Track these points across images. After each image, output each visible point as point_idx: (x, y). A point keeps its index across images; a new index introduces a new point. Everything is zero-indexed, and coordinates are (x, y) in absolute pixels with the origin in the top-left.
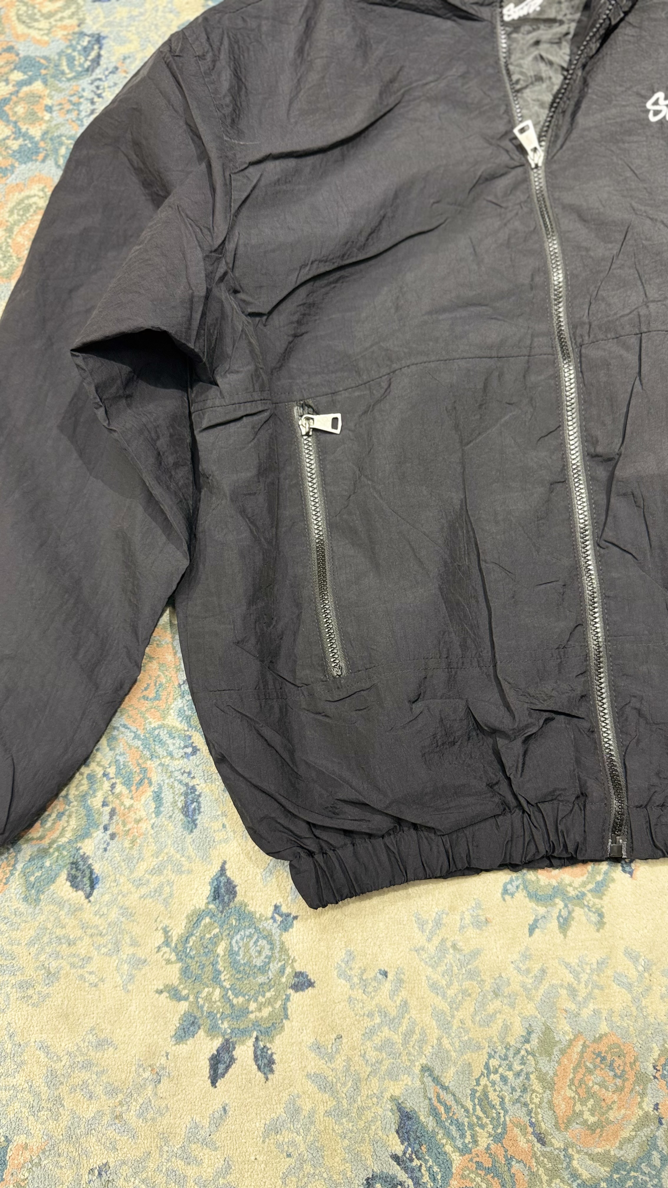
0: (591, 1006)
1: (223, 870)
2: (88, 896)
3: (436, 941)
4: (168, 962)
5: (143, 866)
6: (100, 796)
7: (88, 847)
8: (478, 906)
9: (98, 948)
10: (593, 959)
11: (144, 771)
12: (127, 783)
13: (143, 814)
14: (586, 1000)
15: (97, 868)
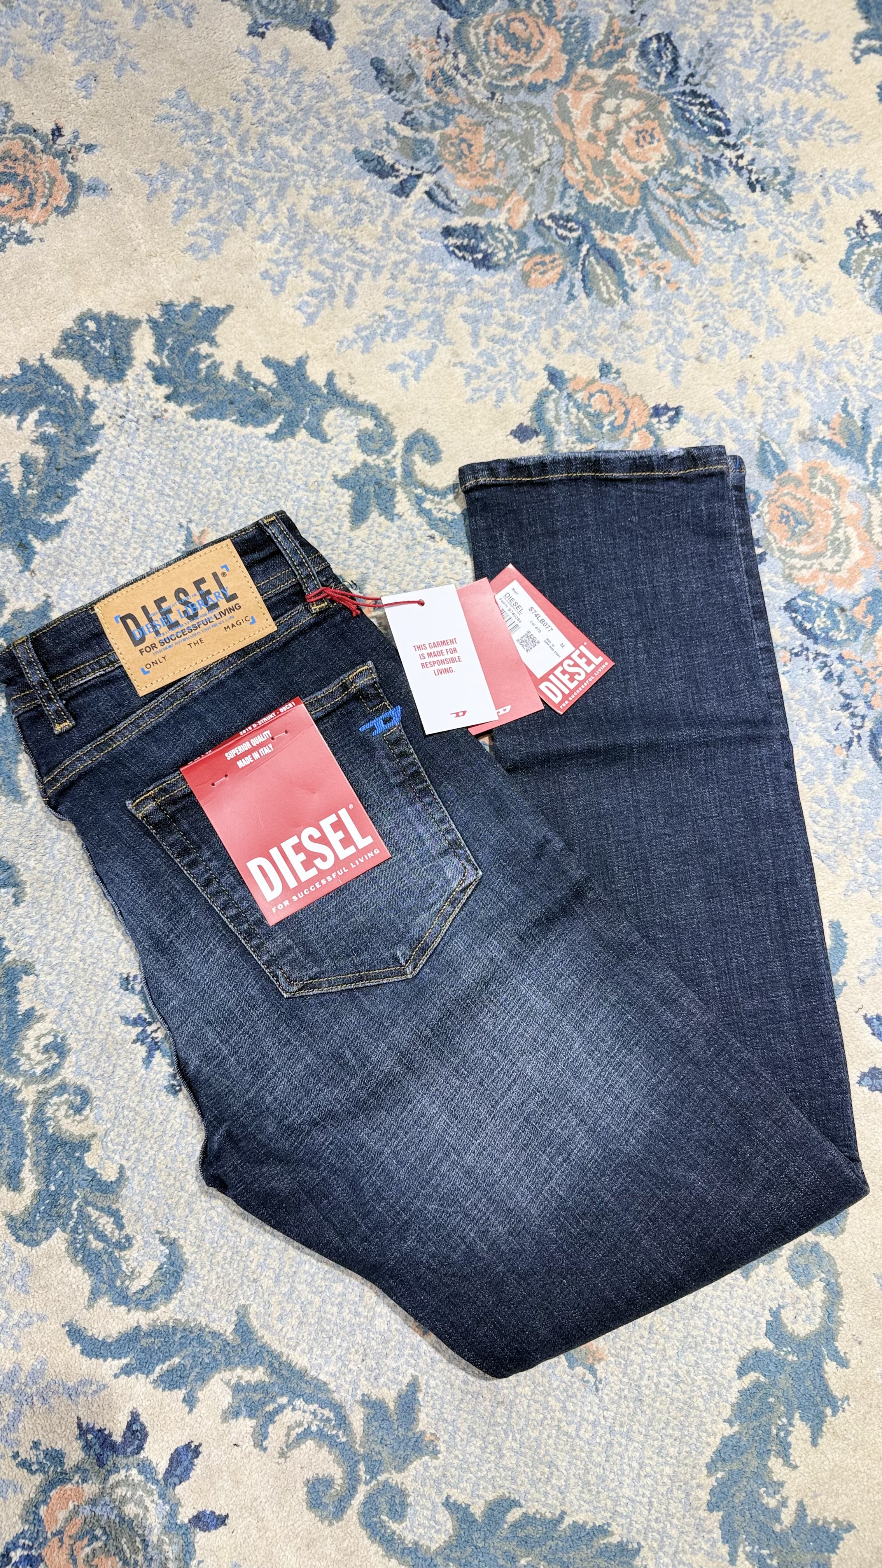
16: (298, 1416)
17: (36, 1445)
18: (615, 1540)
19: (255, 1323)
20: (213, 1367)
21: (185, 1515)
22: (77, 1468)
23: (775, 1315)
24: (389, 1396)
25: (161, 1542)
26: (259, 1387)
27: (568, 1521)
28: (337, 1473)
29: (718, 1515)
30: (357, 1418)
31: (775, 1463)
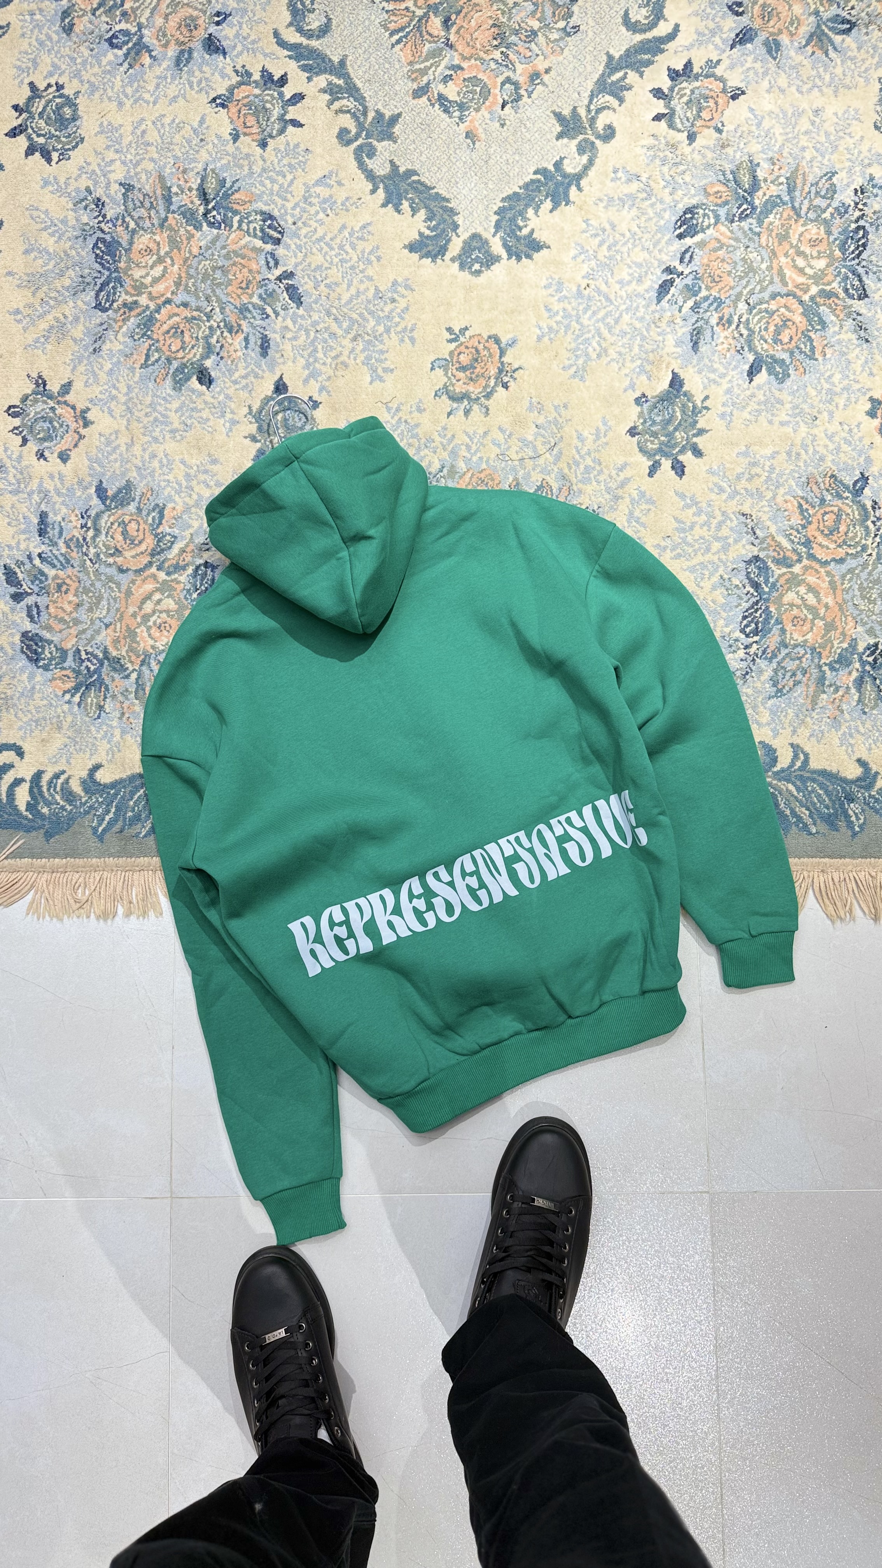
0: (479, 455)
1: (281, 378)
2: (208, 388)
3: (396, 418)
4: (251, 423)
5: (237, 375)
6: (215, 337)
7: (208, 363)
8: (420, 401)
9: (213, 414)
10: (481, 431)
11: (239, 325)
12: (230, 332)
13: (238, 347)
14: (476, 452)
15: (213, 374)
16: (349, 104)
17: (244, 66)
18: (450, 205)
19: (348, 63)
20: (325, 71)
21: (288, 117)
22: (255, 82)
23: (562, 159)
24: (388, 114)
25: (274, 122)
26: (339, 86)
27: (435, 190)
28: (354, 131)
29: (496, 217)
30: (371, 115)
31: (530, 212)
